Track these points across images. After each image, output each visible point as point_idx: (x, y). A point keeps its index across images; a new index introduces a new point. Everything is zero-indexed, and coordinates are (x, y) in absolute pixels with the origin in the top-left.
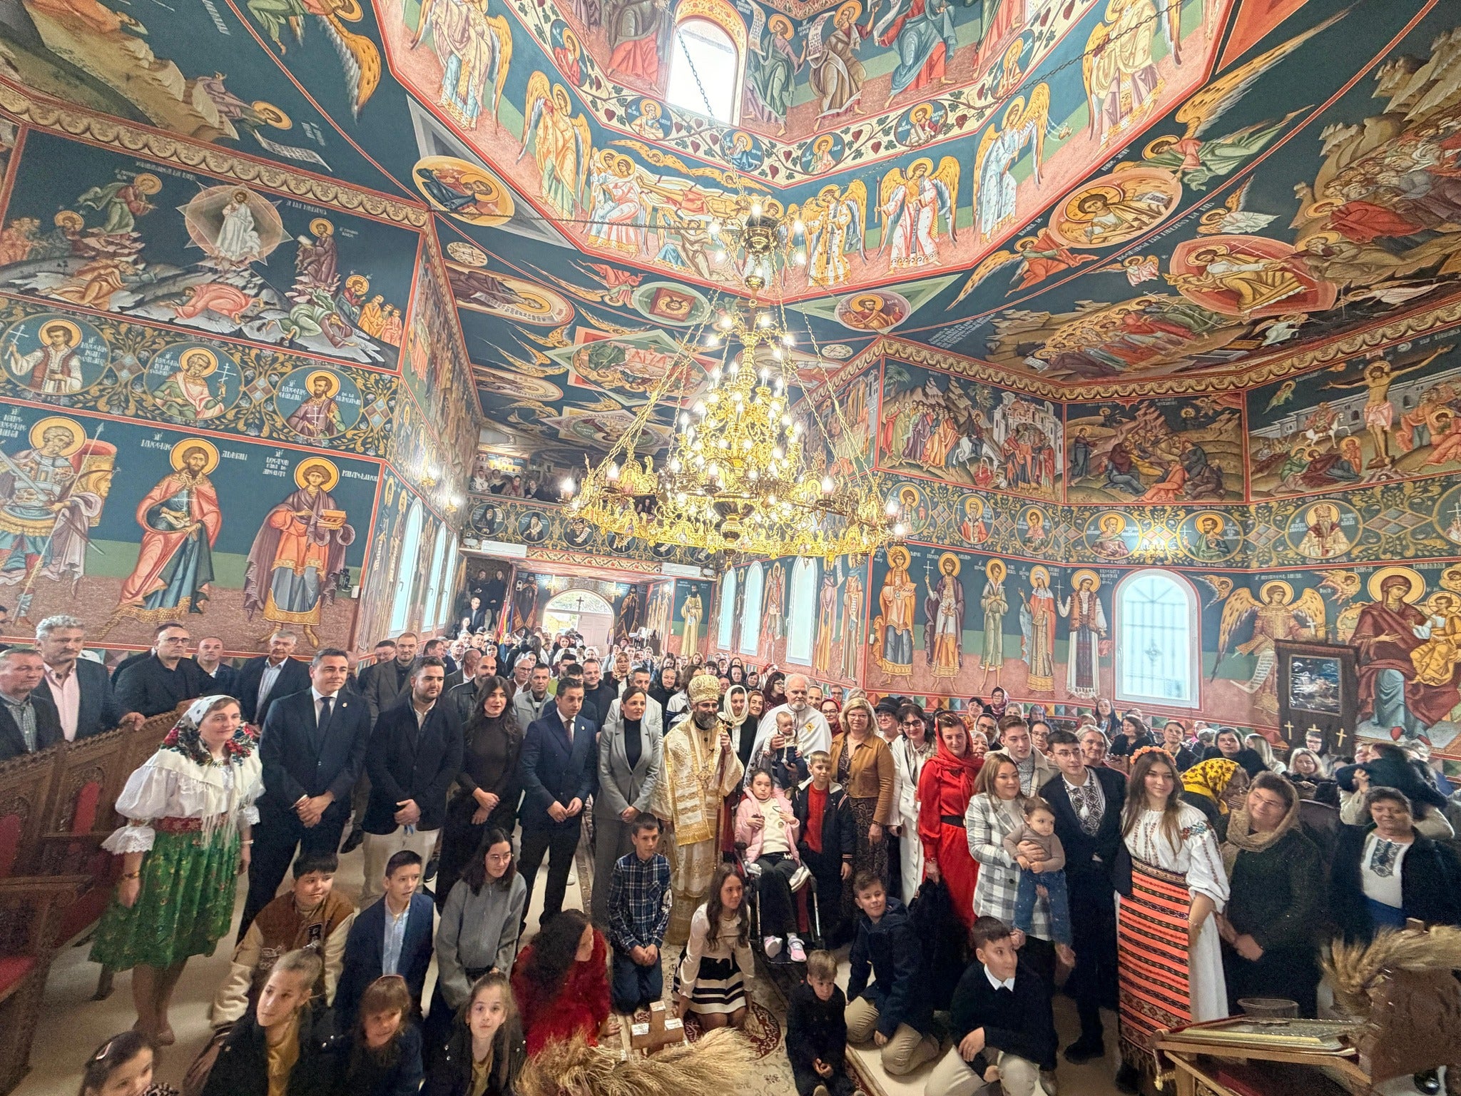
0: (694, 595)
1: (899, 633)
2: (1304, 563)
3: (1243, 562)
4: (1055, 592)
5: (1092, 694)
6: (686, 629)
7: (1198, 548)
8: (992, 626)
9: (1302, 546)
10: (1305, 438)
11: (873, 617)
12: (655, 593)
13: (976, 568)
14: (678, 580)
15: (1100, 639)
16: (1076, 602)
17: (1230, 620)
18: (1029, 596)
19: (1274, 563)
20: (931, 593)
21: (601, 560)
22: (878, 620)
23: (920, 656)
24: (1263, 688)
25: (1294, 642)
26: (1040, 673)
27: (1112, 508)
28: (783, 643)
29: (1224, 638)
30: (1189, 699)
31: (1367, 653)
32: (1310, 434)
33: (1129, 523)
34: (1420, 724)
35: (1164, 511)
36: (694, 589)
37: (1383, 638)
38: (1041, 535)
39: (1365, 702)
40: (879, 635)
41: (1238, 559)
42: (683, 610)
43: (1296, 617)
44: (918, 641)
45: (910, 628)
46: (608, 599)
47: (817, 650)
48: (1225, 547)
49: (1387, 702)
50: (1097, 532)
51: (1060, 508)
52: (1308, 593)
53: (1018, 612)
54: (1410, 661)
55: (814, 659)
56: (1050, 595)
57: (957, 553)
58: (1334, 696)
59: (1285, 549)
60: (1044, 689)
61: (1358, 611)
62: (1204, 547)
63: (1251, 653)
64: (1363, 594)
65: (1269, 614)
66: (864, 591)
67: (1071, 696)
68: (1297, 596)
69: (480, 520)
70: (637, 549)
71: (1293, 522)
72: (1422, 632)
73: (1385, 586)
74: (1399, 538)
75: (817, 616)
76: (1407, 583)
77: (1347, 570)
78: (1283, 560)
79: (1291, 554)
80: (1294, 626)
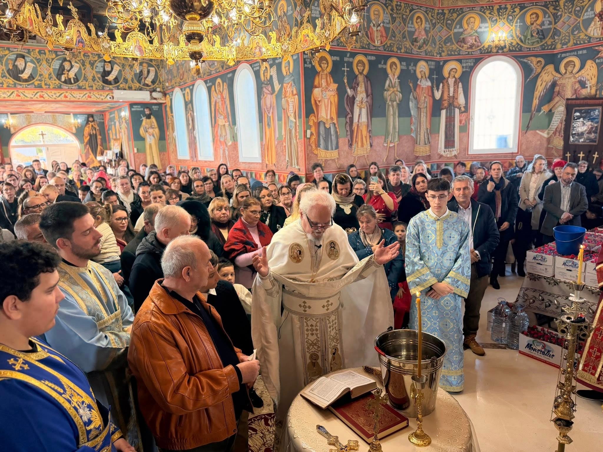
0: (148, 117)
1: (327, 126)
2: (589, 42)
3: (552, 45)
4: (432, 80)
5: (454, 153)
6: (148, 147)
7: (525, 37)
8: (392, 113)
9: (590, 29)
11: (307, 116)
12: (112, 120)
13: (380, 66)
14: (132, 105)
15: (461, 113)
16: (446, 87)
17: (540, 89)
18: (416, 86)
19: (571, 43)
20: (349, 90)
21: (53, 94)
22: (312, 118)
23: (343, 142)
24: (555, 133)
25: (577, 99)
26: (422, 142)
27: (472, 9)
28: (235, 146)
29: (536, 102)
30: (512, 146)
33: (483, 20)
35: (506, 8)
36: (147, 112)
38: (423, 37)
40: (313, 130)
41: (549, 43)
42: (142, 131)
43: (580, 82)
44: (342, 131)
45: (335, 121)
46: (68, 129)
47: (265, 149)
48: (542, 34)
50: (461, 30)
51: (436, 11)
52: (589, 63)
53: (408, 100)
55: (263, 156)
56: (429, 84)
57: (366, 55)
58: (595, 132)
59: (579, 33)
60: (424, 154)
62: (529, 37)
63: (550, 111)
65: (564, 82)
66: (298, 94)
67: (441, 156)
68: (582, 67)
70: (86, 79)
71: (587, 11)
75: (261, 120)
78: (577, 41)
79: (582, 36)
80: (578, 88)
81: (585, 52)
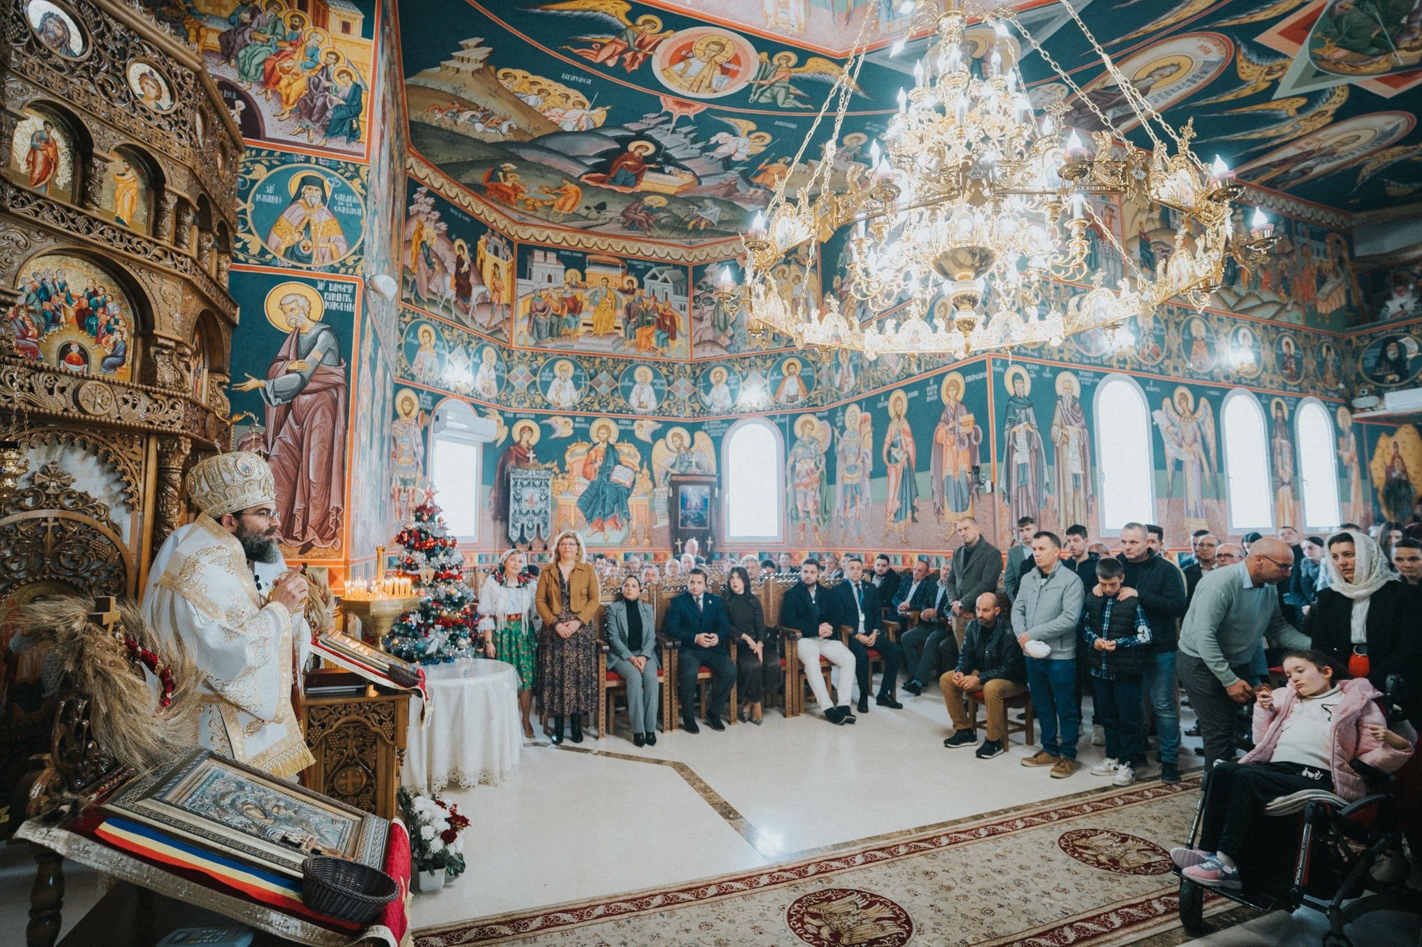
69: (1378, 364)
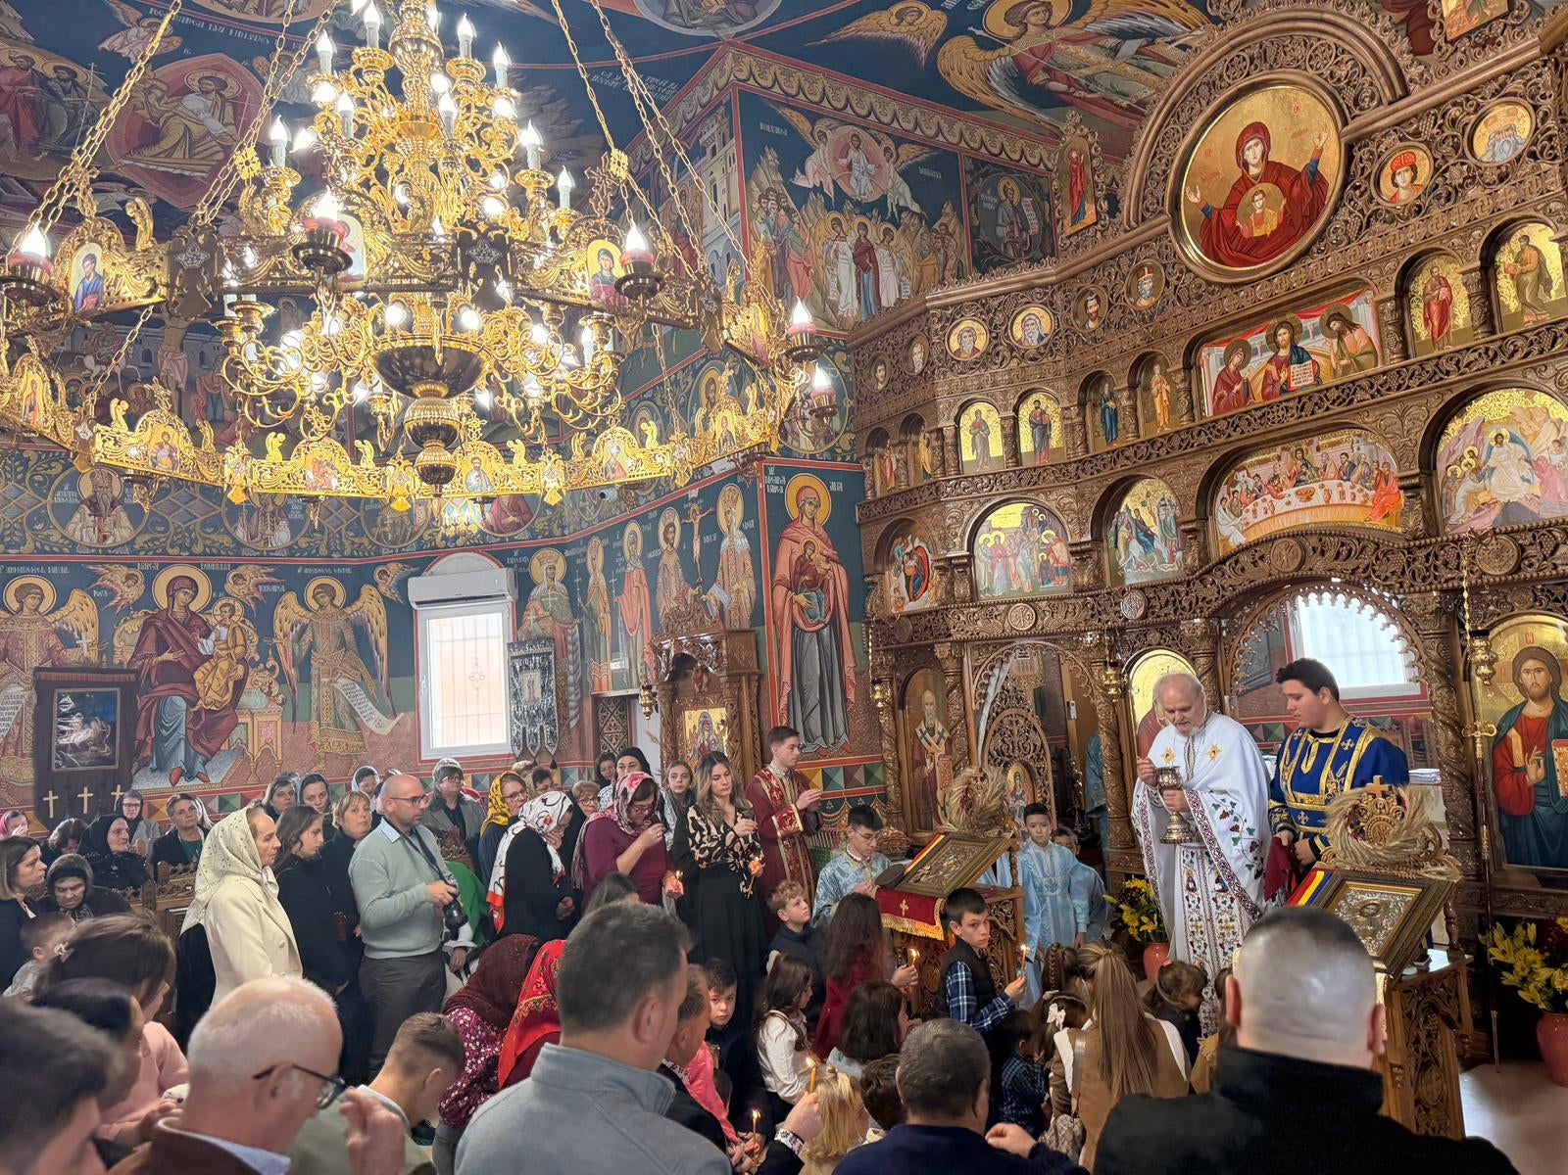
2: (73, 552)
9: (71, 527)
10: (82, 365)
19: (28, 547)
25: (54, 669)
31: (148, 676)
32: (89, 361)
34: (200, 759)
37: (167, 656)
39: (143, 743)
43: (59, 633)
49: (167, 739)
52: (77, 596)
54: (192, 682)
59: (46, 528)
61: (140, 622)
64: (147, 600)
65: (17, 628)
71: (60, 487)
72: (207, 646)
73: (172, 590)
74: (187, 529)
76: (194, 585)
77: (130, 566)
78: (42, 545)
79: (55, 537)
80: (55, 646)
81: (64, 570)
